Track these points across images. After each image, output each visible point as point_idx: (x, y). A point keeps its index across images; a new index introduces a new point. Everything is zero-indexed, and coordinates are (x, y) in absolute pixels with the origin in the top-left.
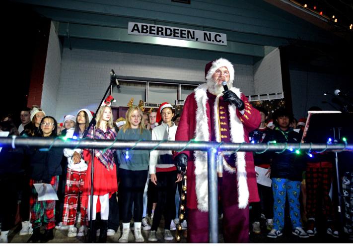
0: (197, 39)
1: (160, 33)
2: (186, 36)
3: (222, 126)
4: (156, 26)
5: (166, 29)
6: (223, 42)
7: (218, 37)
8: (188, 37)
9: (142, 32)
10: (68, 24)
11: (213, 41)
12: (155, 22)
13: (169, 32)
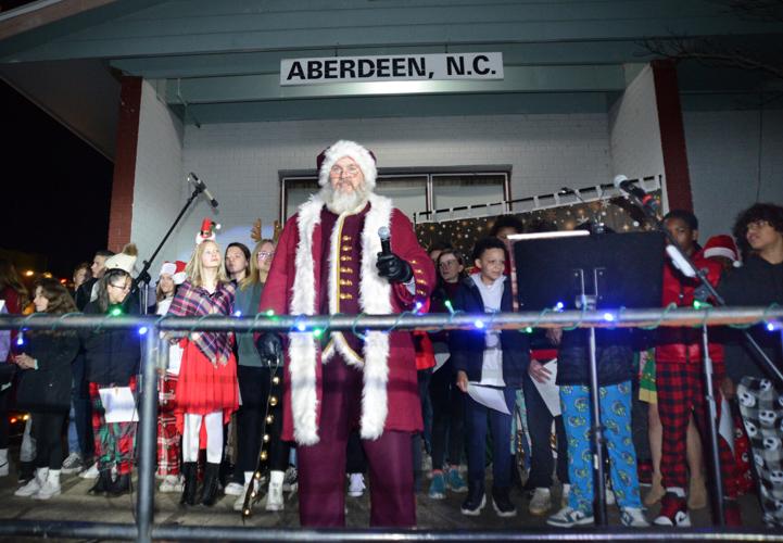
0: (431, 75)
1: (347, 73)
2: (406, 71)
3: (343, 276)
4: (339, 59)
5: (361, 62)
6: (494, 72)
7: (481, 62)
8: (411, 74)
9: (310, 77)
10: (179, 80)
11: (469, 73)
12: (336, 50)
13: (366, 68)
